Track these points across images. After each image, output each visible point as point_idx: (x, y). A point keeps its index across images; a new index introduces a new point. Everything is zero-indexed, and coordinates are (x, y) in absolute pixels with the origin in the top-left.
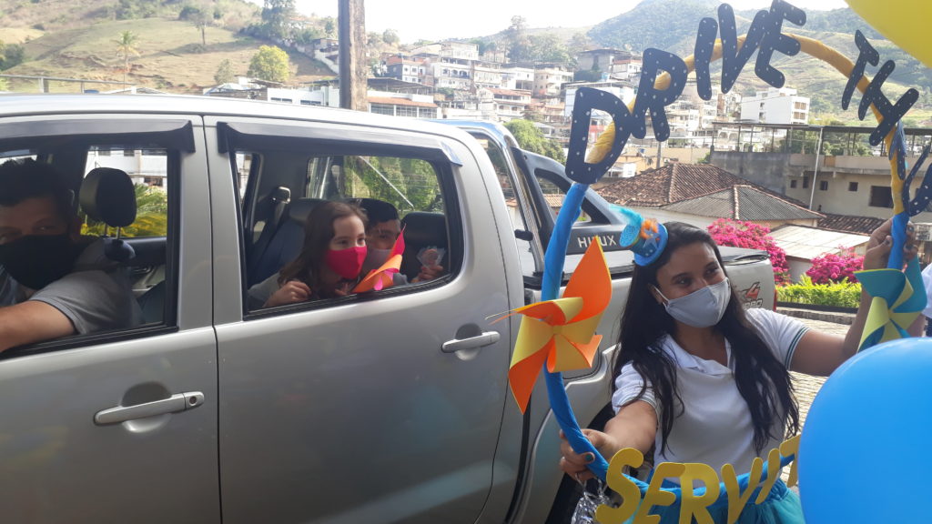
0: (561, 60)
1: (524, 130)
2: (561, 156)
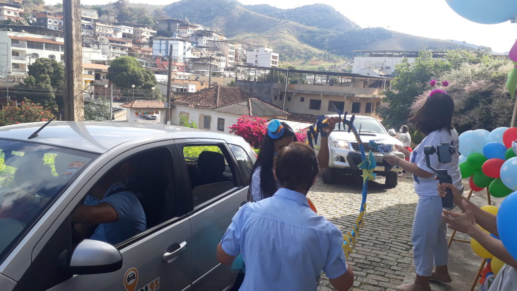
0: (149, 23)
1: (130, 63)
2: (153, 78)
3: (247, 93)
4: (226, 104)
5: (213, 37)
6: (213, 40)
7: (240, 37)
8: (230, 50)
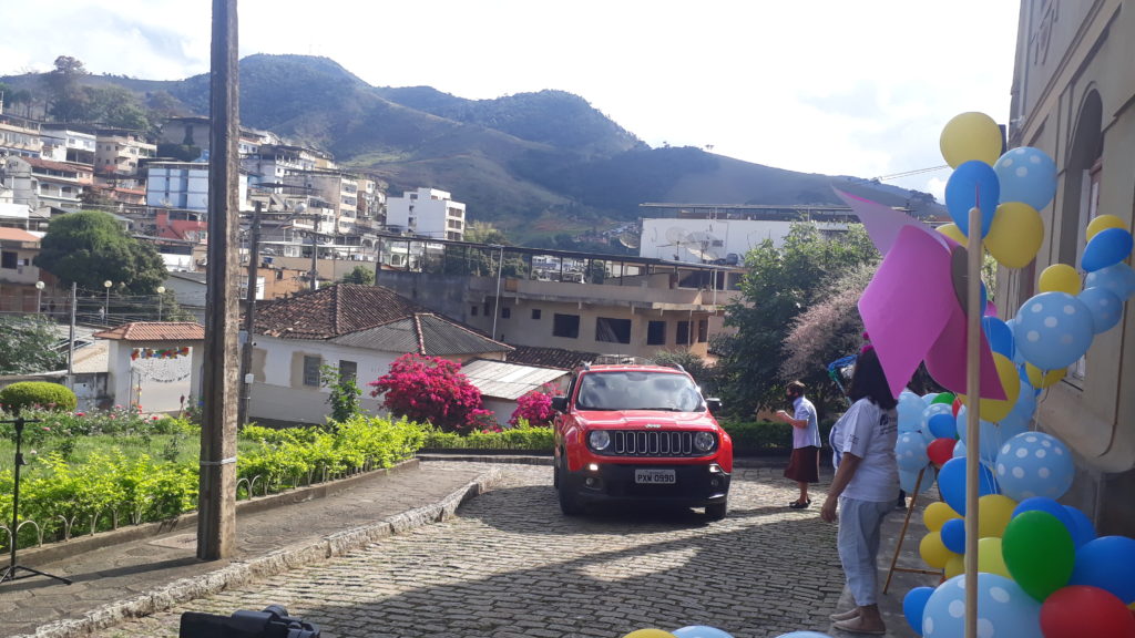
0: (136, 127)
1: (100, 226)
2: (158, 264)
3: (406, 300)
4: (358, 327)
5: (301, 162)
6: (302, 168)
7: (367, 161)
8: (344, 193)
